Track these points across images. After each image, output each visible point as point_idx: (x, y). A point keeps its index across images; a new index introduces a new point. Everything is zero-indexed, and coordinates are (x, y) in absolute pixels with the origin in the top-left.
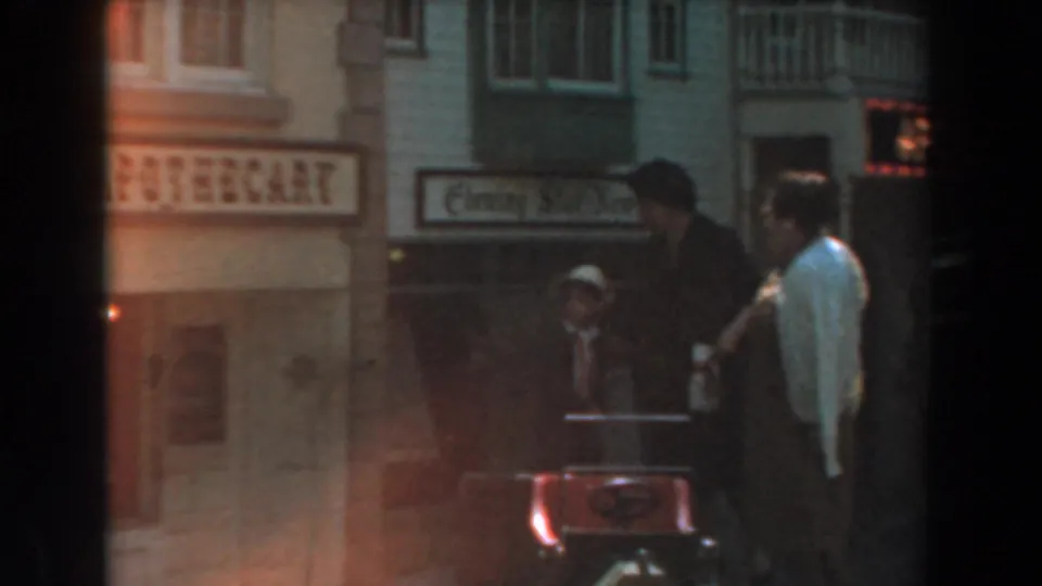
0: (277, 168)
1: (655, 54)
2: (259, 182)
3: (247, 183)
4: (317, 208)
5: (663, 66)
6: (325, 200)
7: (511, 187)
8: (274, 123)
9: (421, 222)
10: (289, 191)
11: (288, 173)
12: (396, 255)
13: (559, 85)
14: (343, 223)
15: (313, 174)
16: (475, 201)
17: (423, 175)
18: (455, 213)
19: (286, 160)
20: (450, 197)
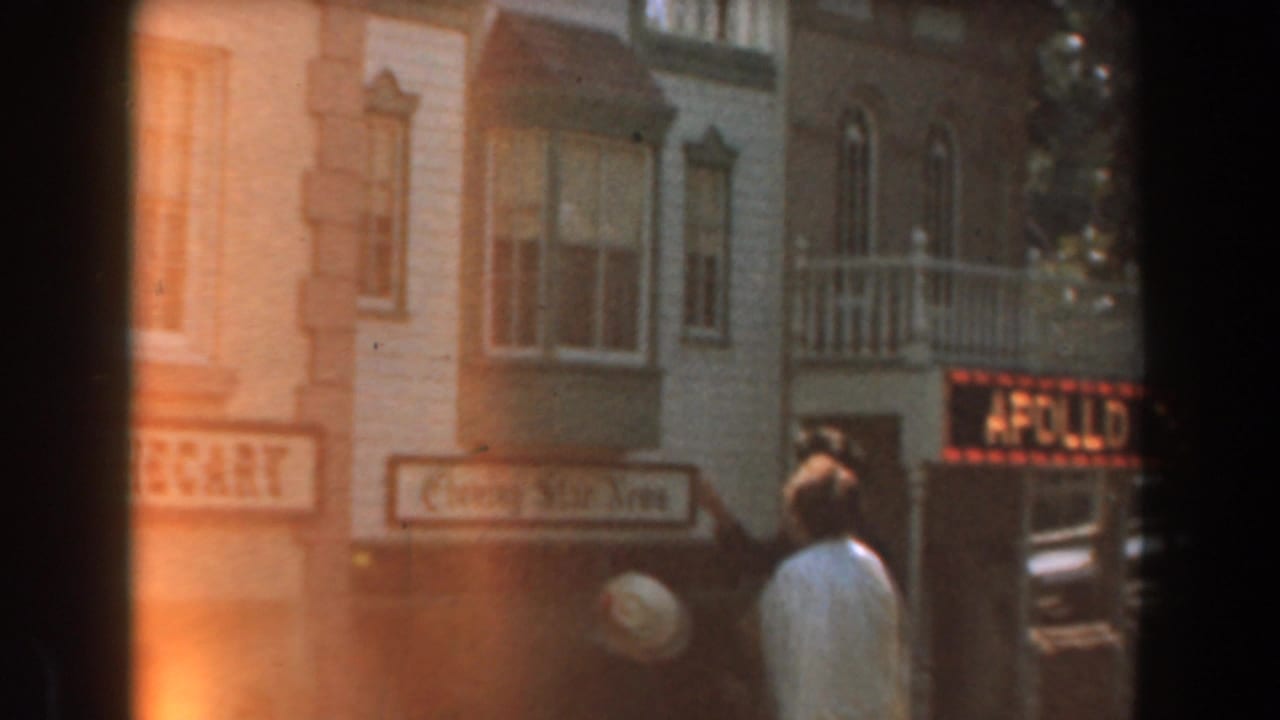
0: (216, 453)
1: (689, 319)
2: (195, 467)
3: (179, 469)
4: (266, 501)
5: (697, 331)
6: (275, 490)
7: (506, 477)
8: (217, 399)
9: (392, 518)
10: (231, 480)
11: (231, 457)
12: (362, 560)
13: (569, 354)
14: (296, 521)
15: (261, 459)
16: (461, 495)
17: (395, 463)
18: (432, 508)
19: (228, 442)
20: (429, 487)
